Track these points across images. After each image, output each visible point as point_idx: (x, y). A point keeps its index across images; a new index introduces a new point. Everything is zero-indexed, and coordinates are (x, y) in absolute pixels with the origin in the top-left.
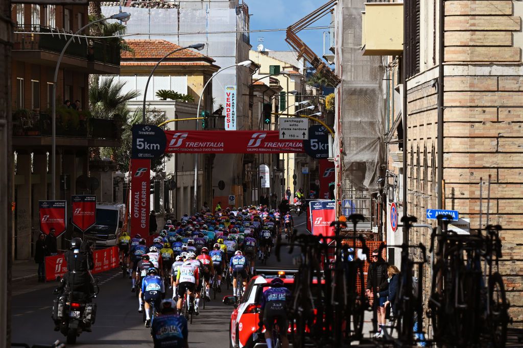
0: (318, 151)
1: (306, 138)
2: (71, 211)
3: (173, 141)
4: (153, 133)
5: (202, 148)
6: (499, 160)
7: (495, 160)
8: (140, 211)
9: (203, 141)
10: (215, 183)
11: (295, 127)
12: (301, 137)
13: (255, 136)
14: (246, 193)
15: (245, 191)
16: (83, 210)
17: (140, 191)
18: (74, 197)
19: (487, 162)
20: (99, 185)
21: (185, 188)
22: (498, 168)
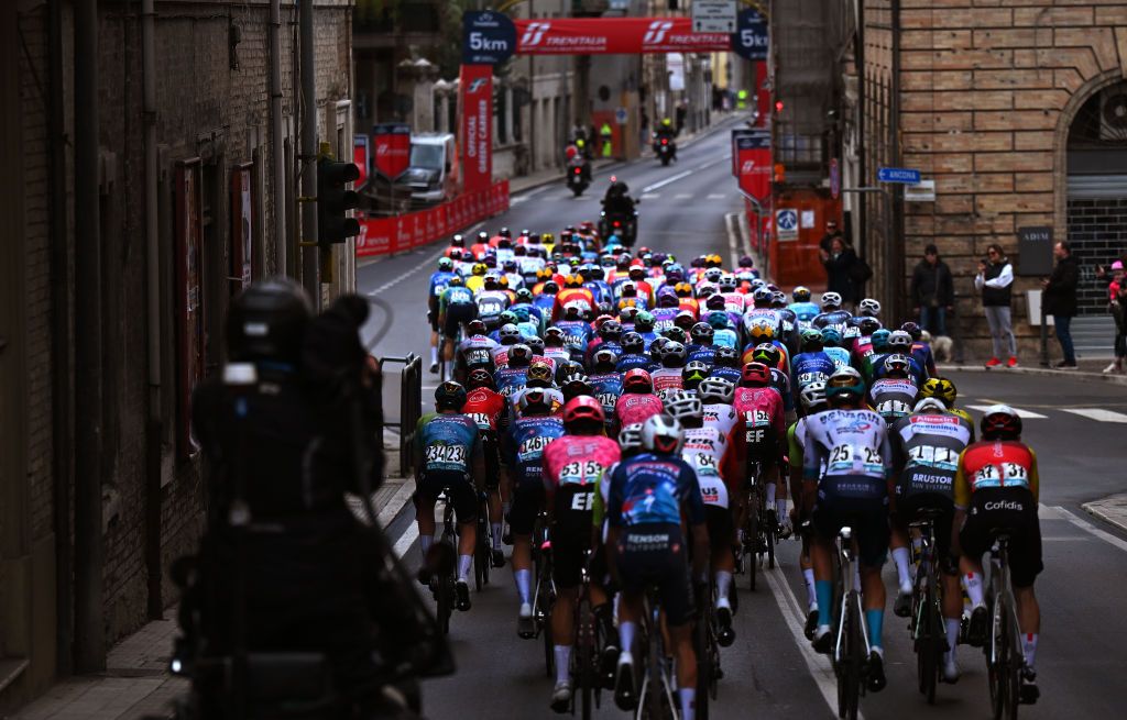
0: (755, 48)
1: (734, 29)
2: (373, 147)
3: (527, 37)
4: (495, 24)
5: (573, 46)
6: (974, 100)
7: (969, 100)
8: (477, 146)
9: (573, 35)
10: (594, 90)
11: (717, 14)
12: (726, 29)
13: (654, 26)
14: (646, 104)
15: (642, 99)
16: (391, 147)
17: (477, 113)
18: (376, 128)
19: (958, 103)
20: (411, 107)
21: (546, 101)
22: (973, 111)
